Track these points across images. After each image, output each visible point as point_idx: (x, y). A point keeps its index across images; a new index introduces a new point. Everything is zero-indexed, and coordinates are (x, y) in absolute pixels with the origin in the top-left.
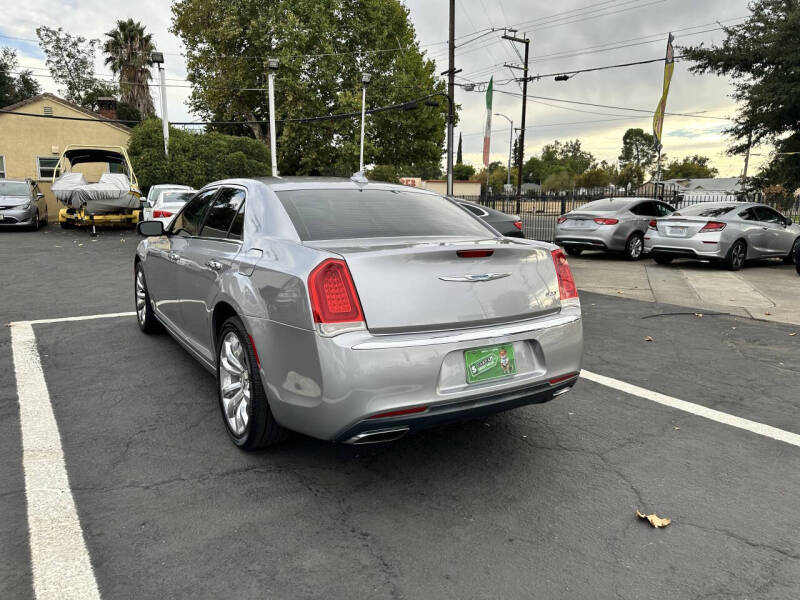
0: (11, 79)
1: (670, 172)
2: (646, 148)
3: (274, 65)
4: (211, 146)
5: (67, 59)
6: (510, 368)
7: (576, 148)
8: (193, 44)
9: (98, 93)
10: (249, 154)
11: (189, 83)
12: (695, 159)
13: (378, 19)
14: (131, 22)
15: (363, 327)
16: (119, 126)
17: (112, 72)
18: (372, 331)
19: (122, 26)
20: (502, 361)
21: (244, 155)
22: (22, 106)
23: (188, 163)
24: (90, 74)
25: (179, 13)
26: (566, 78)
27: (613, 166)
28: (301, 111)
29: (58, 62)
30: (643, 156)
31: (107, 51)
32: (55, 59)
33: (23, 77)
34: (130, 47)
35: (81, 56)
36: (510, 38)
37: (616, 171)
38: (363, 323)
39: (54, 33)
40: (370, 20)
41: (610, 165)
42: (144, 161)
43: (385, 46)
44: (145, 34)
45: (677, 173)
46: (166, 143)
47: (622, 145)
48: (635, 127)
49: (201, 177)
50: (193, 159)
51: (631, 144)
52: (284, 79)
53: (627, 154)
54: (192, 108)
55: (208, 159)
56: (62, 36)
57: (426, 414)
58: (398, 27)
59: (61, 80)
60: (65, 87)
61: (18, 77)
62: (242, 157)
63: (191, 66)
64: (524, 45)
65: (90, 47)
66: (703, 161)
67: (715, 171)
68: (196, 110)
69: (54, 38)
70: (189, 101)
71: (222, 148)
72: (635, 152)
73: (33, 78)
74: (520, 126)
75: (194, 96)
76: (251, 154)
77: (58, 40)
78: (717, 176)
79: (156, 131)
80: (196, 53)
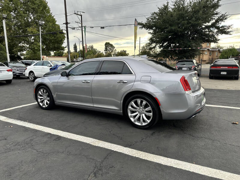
1: (118, 54)
2: (111, 48)
7: (92, 47)
12: (123, 51)
13: (37, 4)
26: (104, 28)
27: (103, 53)
28: (12, 33)
30: (111, 50)
36: (76, 14)
37: (104, 54)
40: (35, 4)
41: (102, 52)
43: (41, 13)
45: (120, 55)
47: (105, 47)
48: (108, 42)
51: (107, 46)
53: (106, 49)
58: (45, 7)
64: (80, 16)
66: (125, 51)
67: (128, 54)
72: (108, 49)
74: (82, 40)
78: (129, 55)
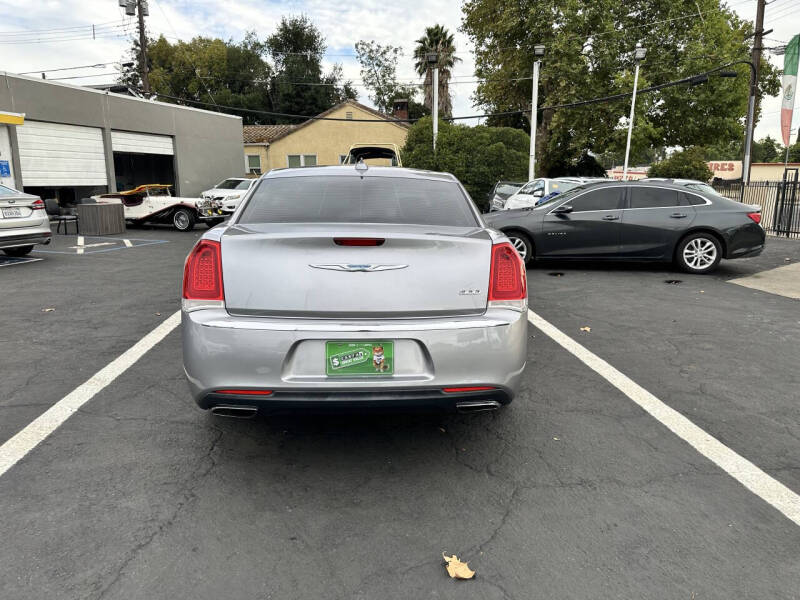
0: (337, 90)
3: (540, 52)
4: (475, 138)
5: (376, 68)
6: (385, 367)
8: (481, 40)
9: (398, 95)
10: (509, 144)
11: (476, 79)
14: (437, 27)
15: (222, 306)
16: (401, 125)
17: (418, 76)
18: (229, 311)
19: (430, 32)
20: (375, 358)
21: (503, 146)
22: (331, 112)
23: (451, 156)
24: (393, 79)
25: (469, 12)
29: (369, 71)
31: (416, 57)
32: (368, 68)
33: (345, 86)
34: (435, 50)
35: (387, 64)
38: (222, 302)
39: (368, 45)
42: (415, 156)
44: (448, 35)
46: (435, 138)
49: (461, 169)
50: (456, 152)
52: (558, 64)
54: (477, 102)
55: (469, 151)
56: (374, 47)
57: (271, 398)
59: (371, 86)
60: (374, 93)
61: (342, 88)
62: (501, 148)
63: (479, 62)
65: (394, 55)
68: (480, 104)
69: (368, 50)
70: (474, 96)
71: (484, 140)
73: (353, 87)
75: (479, 91)
76: (511, 144)
77: (371, 51)
79: (427, 128)
80: (483, 48)
